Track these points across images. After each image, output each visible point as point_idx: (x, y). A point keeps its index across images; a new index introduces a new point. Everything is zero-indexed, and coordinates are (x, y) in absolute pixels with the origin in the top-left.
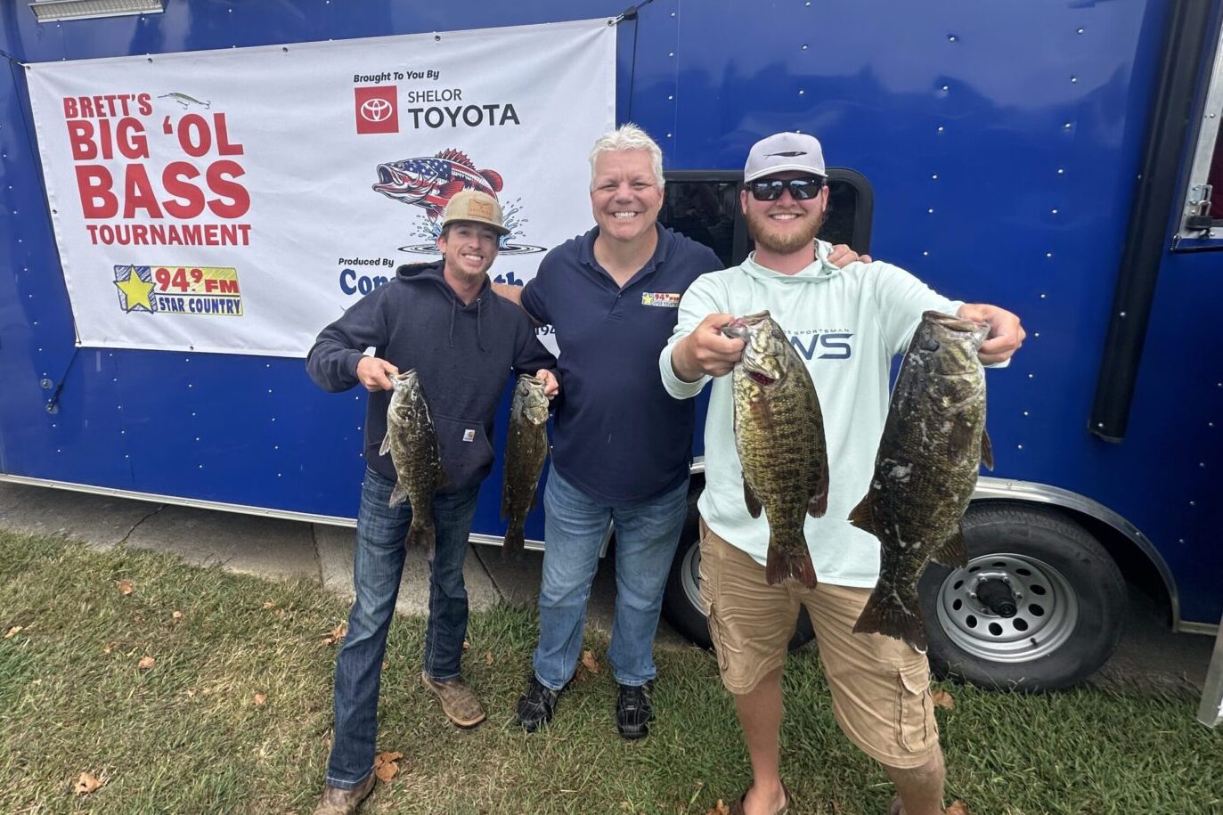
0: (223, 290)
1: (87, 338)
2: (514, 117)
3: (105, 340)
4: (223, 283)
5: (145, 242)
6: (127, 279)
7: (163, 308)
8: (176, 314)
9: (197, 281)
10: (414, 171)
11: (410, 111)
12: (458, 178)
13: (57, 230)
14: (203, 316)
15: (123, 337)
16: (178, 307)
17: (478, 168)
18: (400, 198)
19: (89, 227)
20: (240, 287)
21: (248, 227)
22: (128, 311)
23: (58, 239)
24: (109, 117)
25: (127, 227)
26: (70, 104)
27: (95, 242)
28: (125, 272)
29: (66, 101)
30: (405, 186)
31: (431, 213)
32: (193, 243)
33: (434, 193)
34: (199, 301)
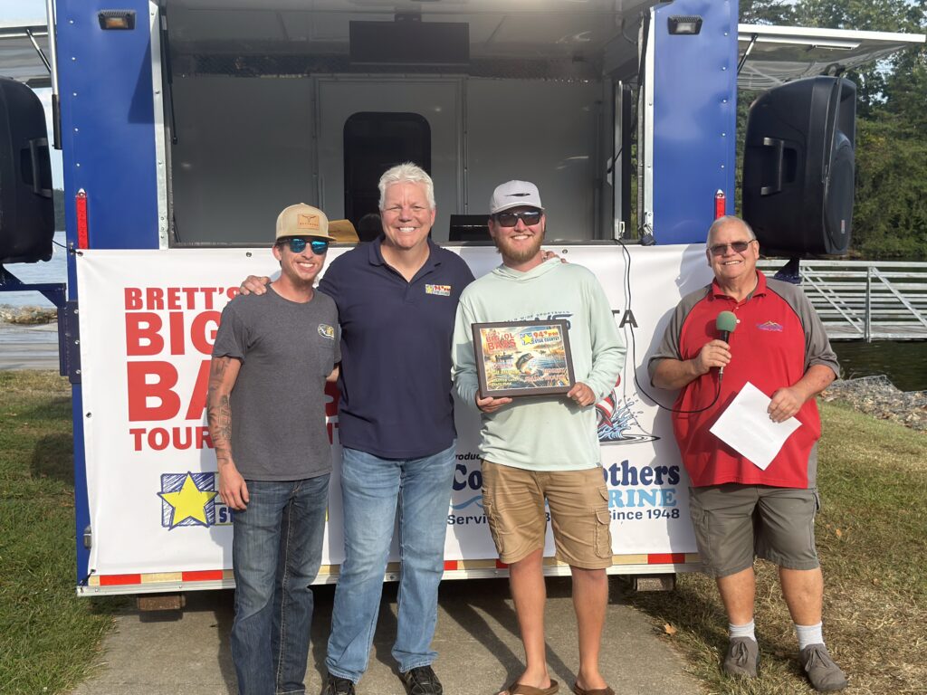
2: (632, 322)
7: (224, 520)
19: (132, 431)
22: (171, 527)
25: (189, 430)
27: (138, 447)
28: (175, 482)
29: (128, 291)
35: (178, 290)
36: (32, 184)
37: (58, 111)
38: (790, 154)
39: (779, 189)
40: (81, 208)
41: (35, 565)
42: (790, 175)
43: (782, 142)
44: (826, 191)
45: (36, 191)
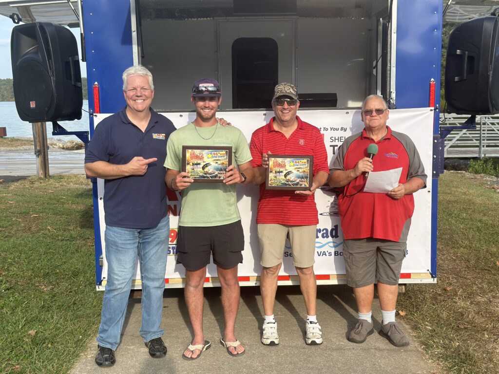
11: (331, 146)
36: (71, 80)
37: (84, 42)
38: (471, 59)
39: (465, 78)
40: (96, 92)
41: (76, 274)
42: (471, 70)
43: (467, 52)
44: (491, 79)
45: (73, 83)
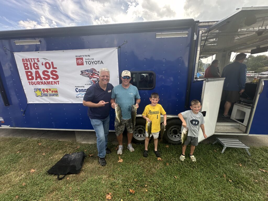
0: (55, 92)
1: (30, 102)
2: (102, 63)
3: (33, 102)
4: (55, 91)
5: (40, 84)
6: (37, 91)
7: (44, 96)
8: (46, 97)
9: (50, 91)
10: (87, 72)
11: (85, 62)
12: (94, 73)
13: (22, 83)
14: (52, 97)
15: (37, 101)
16: (47, 95)
17: (97, 71)
18: (85, 76)
19: (28, 82)
20: (58, 92)
21: (59, 81)
22: (37, 97)
23: (23, 84)
24: (31, 62)
25: (36, 82)
26: (23, 60)
27: (30, 84)
28: (36, 90)
29: (22, 59)
30: (85, 74)
31: (90, 78)
32: (49, 84)
33: (90, 75)
34: (51, 94)
35: (29, 59)
